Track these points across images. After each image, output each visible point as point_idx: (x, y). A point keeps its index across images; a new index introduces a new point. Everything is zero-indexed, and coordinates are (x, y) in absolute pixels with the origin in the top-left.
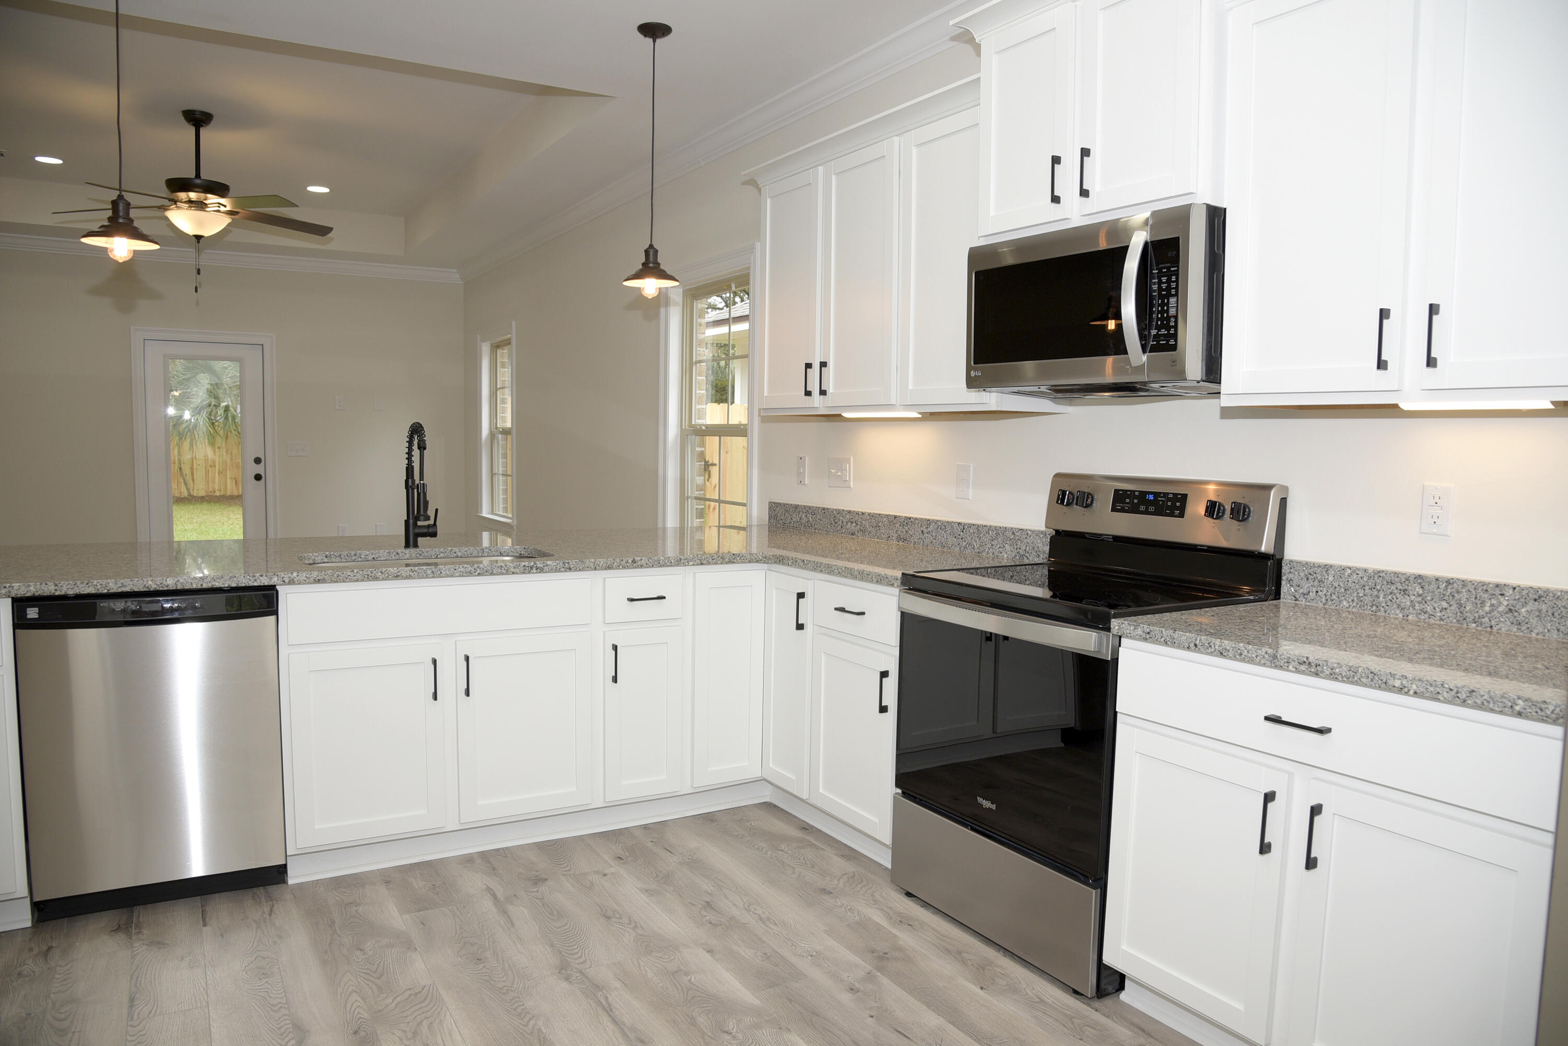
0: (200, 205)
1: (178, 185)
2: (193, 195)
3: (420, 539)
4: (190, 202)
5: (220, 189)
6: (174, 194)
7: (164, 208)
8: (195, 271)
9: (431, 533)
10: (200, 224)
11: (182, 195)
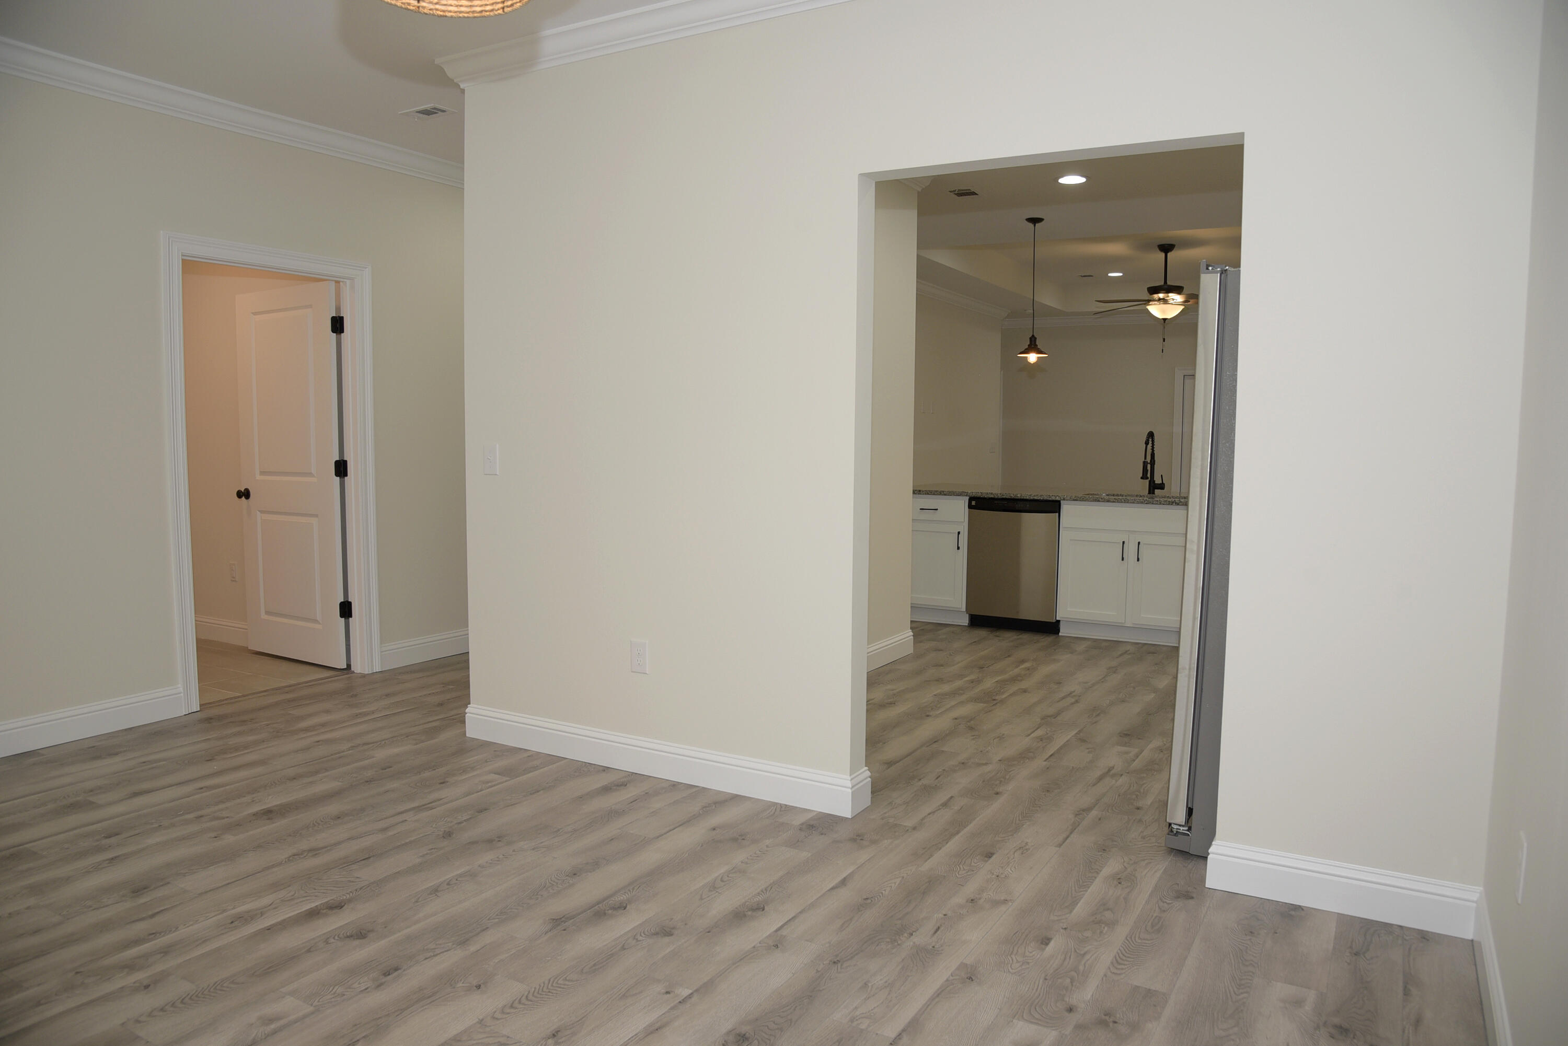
0: (1165, 301)
1: (1154, 290)
2: (1161, 295)
3: (1156, 490)
4: (1160, 299)
5: (1178, 290)
6: (1151, 296)
7: (1148, 302)
8: (1162, 340)
9: (1161, 486)
10: (1163, 312)
11: (1156, 296)
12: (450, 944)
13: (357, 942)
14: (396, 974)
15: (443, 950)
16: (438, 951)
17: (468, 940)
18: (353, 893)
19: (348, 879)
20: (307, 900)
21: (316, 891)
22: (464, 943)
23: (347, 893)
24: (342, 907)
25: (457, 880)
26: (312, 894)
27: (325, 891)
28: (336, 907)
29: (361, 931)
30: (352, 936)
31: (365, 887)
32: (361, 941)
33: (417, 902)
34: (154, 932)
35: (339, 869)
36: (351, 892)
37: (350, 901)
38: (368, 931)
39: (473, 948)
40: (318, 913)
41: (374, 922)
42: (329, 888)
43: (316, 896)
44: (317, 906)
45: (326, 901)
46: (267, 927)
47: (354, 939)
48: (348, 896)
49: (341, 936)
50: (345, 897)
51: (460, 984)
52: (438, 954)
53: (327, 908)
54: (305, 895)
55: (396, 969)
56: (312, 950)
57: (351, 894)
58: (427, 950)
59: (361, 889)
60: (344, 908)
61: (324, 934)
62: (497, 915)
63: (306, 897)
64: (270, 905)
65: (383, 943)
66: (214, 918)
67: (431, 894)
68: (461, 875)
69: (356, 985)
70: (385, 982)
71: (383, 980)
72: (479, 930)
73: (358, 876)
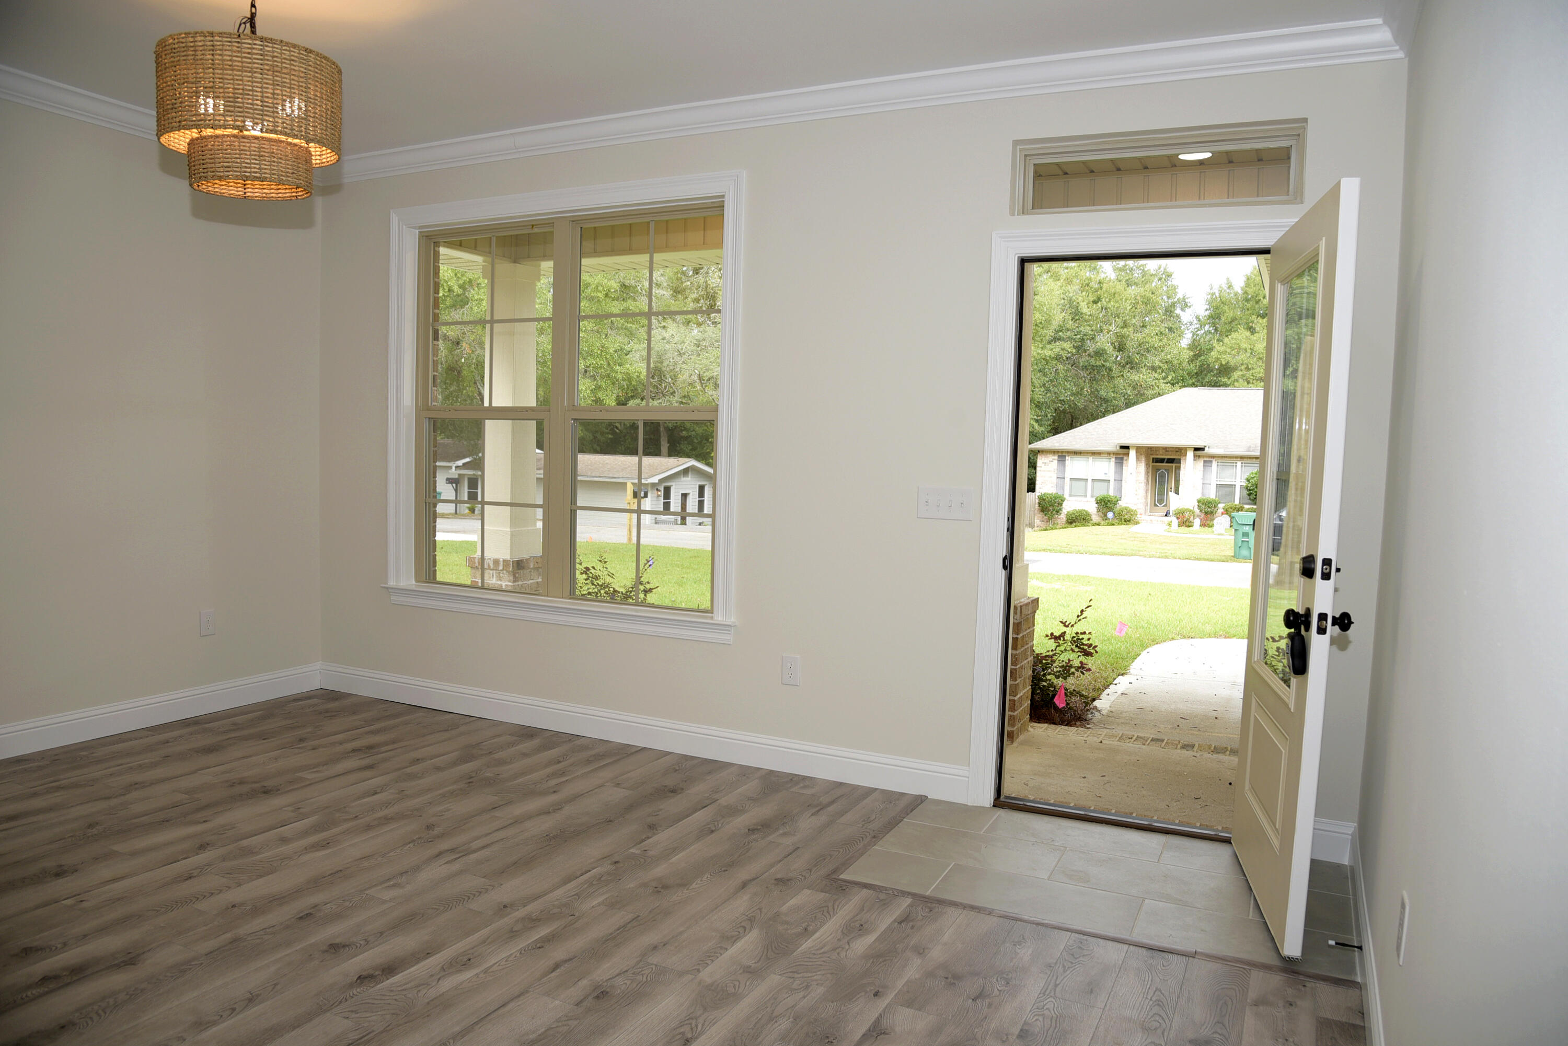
12: (249, 939)
13: (337, 941)
14: (301, 915)
15: (257, 933)
16: (262, 933)
17: (231, 943)
18: (350, 996)
19: (357, 1015)
20: (400, 986)
21: (394, 997)
22: (236, 940)
23: (356, 995)
24: (359, 977)
25: (221, 1016)
26: (397, 993)
27: (383, 998)
28: (366, 978)
29: (334, 951)
30: (344, 946)
31: (336, 1004)
32: (334, 942)
33: (276, 985)
34: (541, 949)
35: (373, 1031)
36: (352, 997)
37: (351, 986)
38: (327, 951)
39: (228, 935)
40: (383, 970)
41: (322, 961)
42: (379, 1002)
43: (392, 991)
44: (388, 979)
45: (379, 986)
46: (430, 957)
47: (341, 944)
48: (355, 992)
49: (354, 947)
50: (358, 990)
51: (248, 908)
52: (262, 930)
53: (376, 976)
54: (405, 993)
55: (301, 918)
56: (380, 934)
57: (351, 995)
58: (272, 934)
59: (341, 1002)
60: (357, 977)
61: (372, 948)
62: (190, 969)
63: (403, 990)
64: (439, 979)
65: (313, 940)
66: (491, 964)
67: (258, 995)
68: (215, 1023)
69: (334, 907)
70: (311, 909)
71: (313, 910)
72: (215, 953)
73: (346, 1021)
